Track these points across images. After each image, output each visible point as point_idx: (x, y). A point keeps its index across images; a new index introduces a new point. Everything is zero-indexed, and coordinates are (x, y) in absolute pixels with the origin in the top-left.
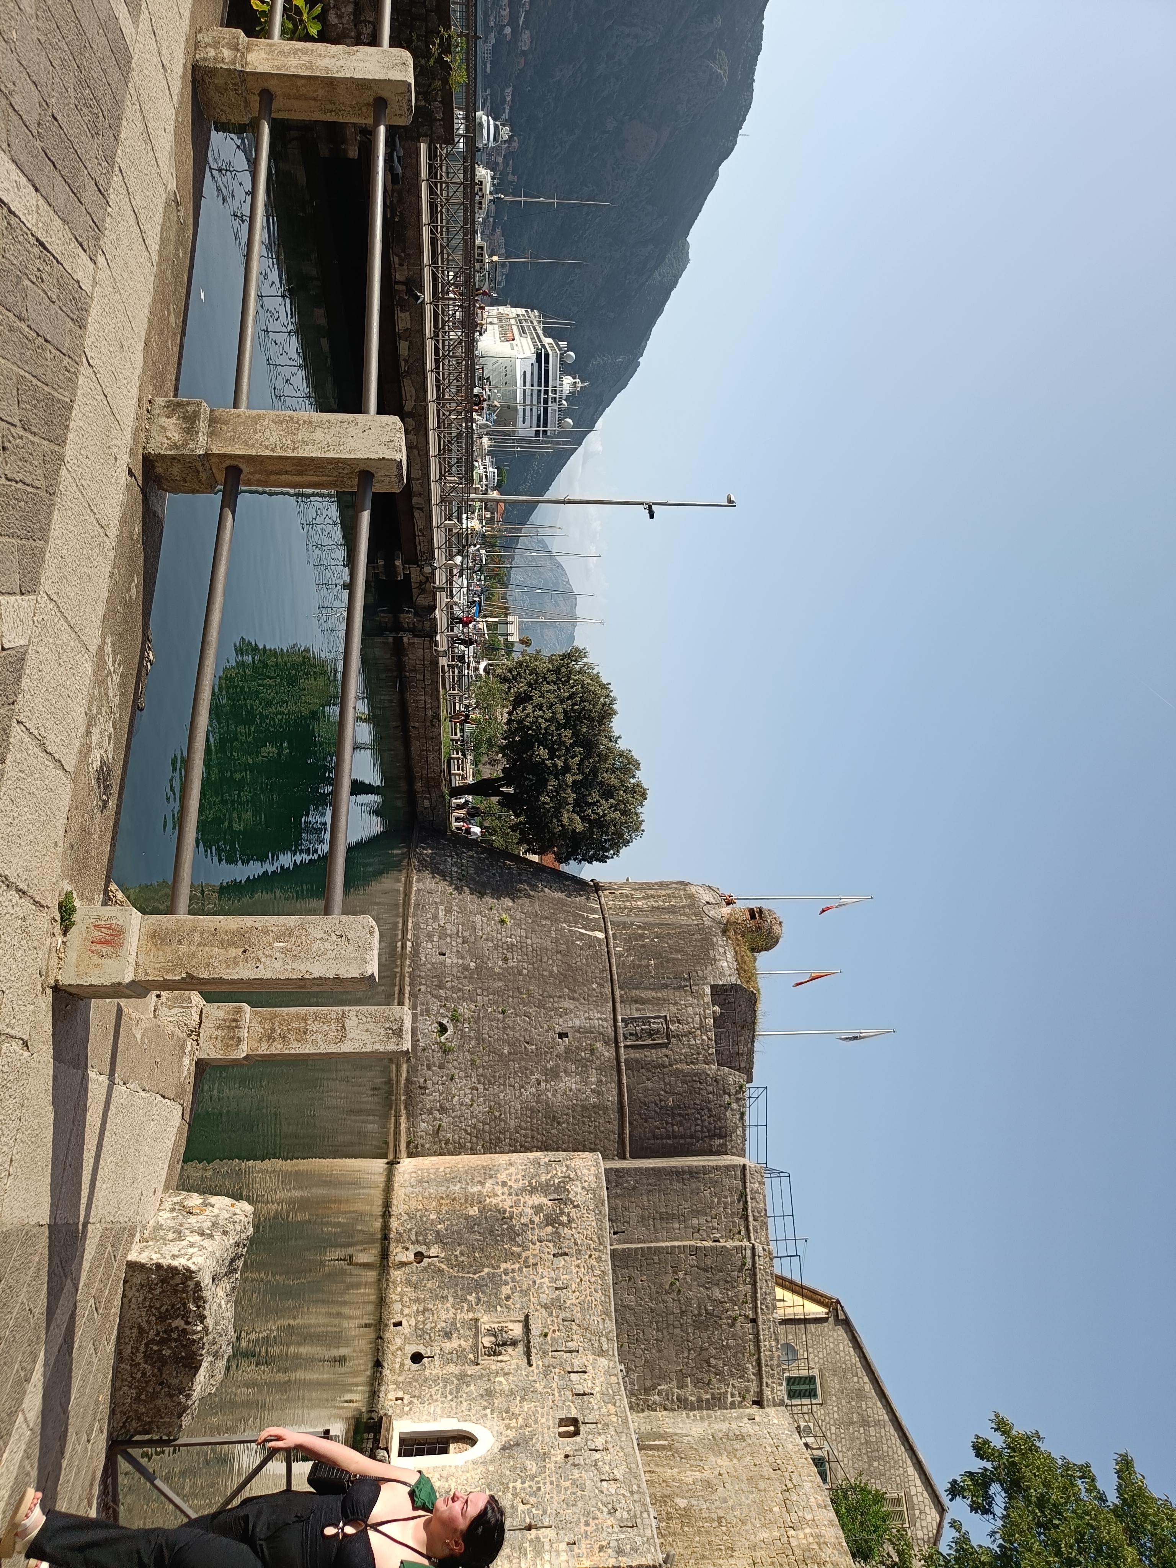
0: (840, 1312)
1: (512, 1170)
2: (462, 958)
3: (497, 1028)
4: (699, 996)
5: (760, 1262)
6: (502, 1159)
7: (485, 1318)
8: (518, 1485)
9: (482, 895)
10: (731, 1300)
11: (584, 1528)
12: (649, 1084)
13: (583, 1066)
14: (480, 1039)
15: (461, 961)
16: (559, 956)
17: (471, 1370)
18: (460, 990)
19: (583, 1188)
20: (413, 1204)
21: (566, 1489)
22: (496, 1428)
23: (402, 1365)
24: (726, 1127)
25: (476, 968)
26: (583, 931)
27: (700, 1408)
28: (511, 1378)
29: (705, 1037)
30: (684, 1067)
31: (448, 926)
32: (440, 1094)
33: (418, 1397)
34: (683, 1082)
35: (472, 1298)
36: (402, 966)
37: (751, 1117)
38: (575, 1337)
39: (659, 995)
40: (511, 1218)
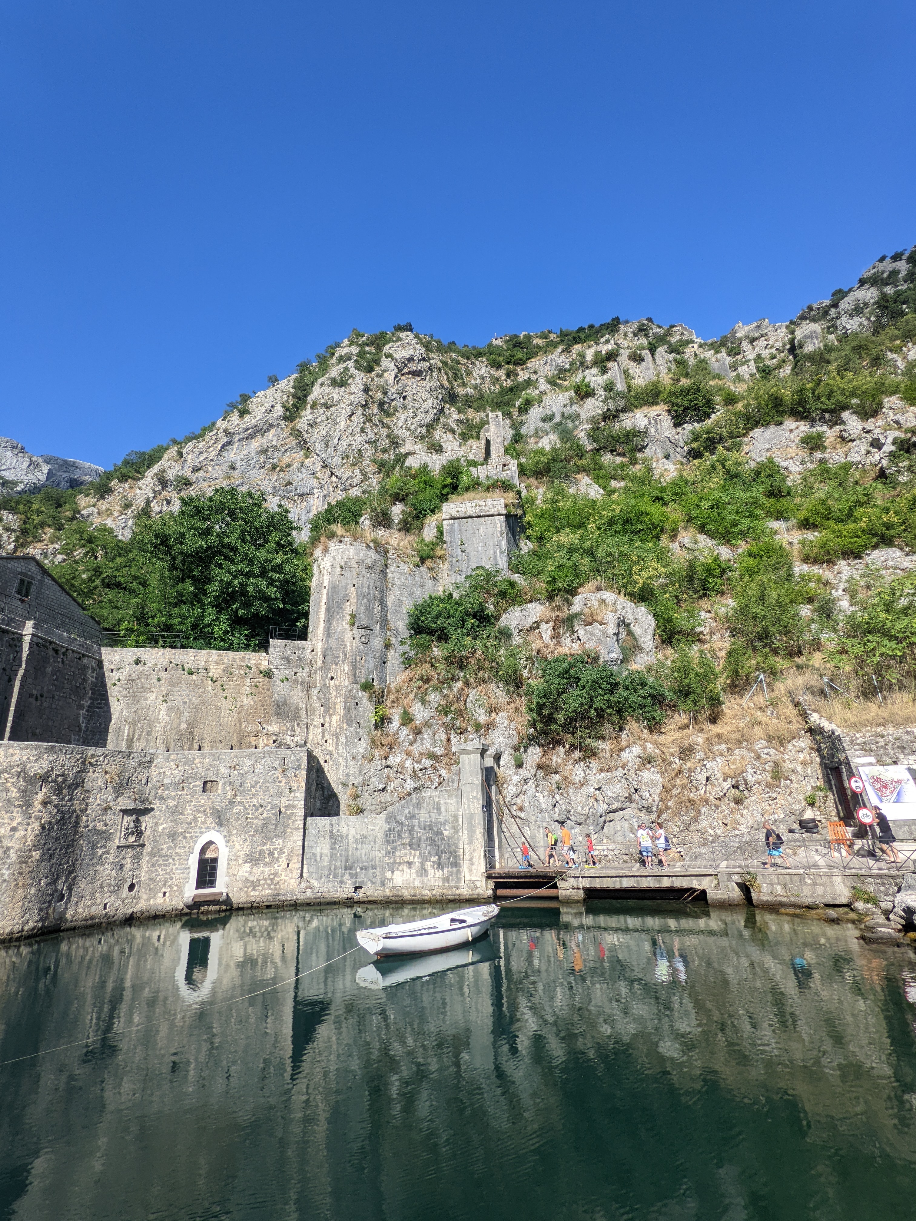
7: (117, 841)
8: (249, 816)
17: (149, 849)
20: (15, 911)
21: (256, 791)
22: (203, 830)
23: (134, 898)
33: (166, 882)
40: (49, 823)
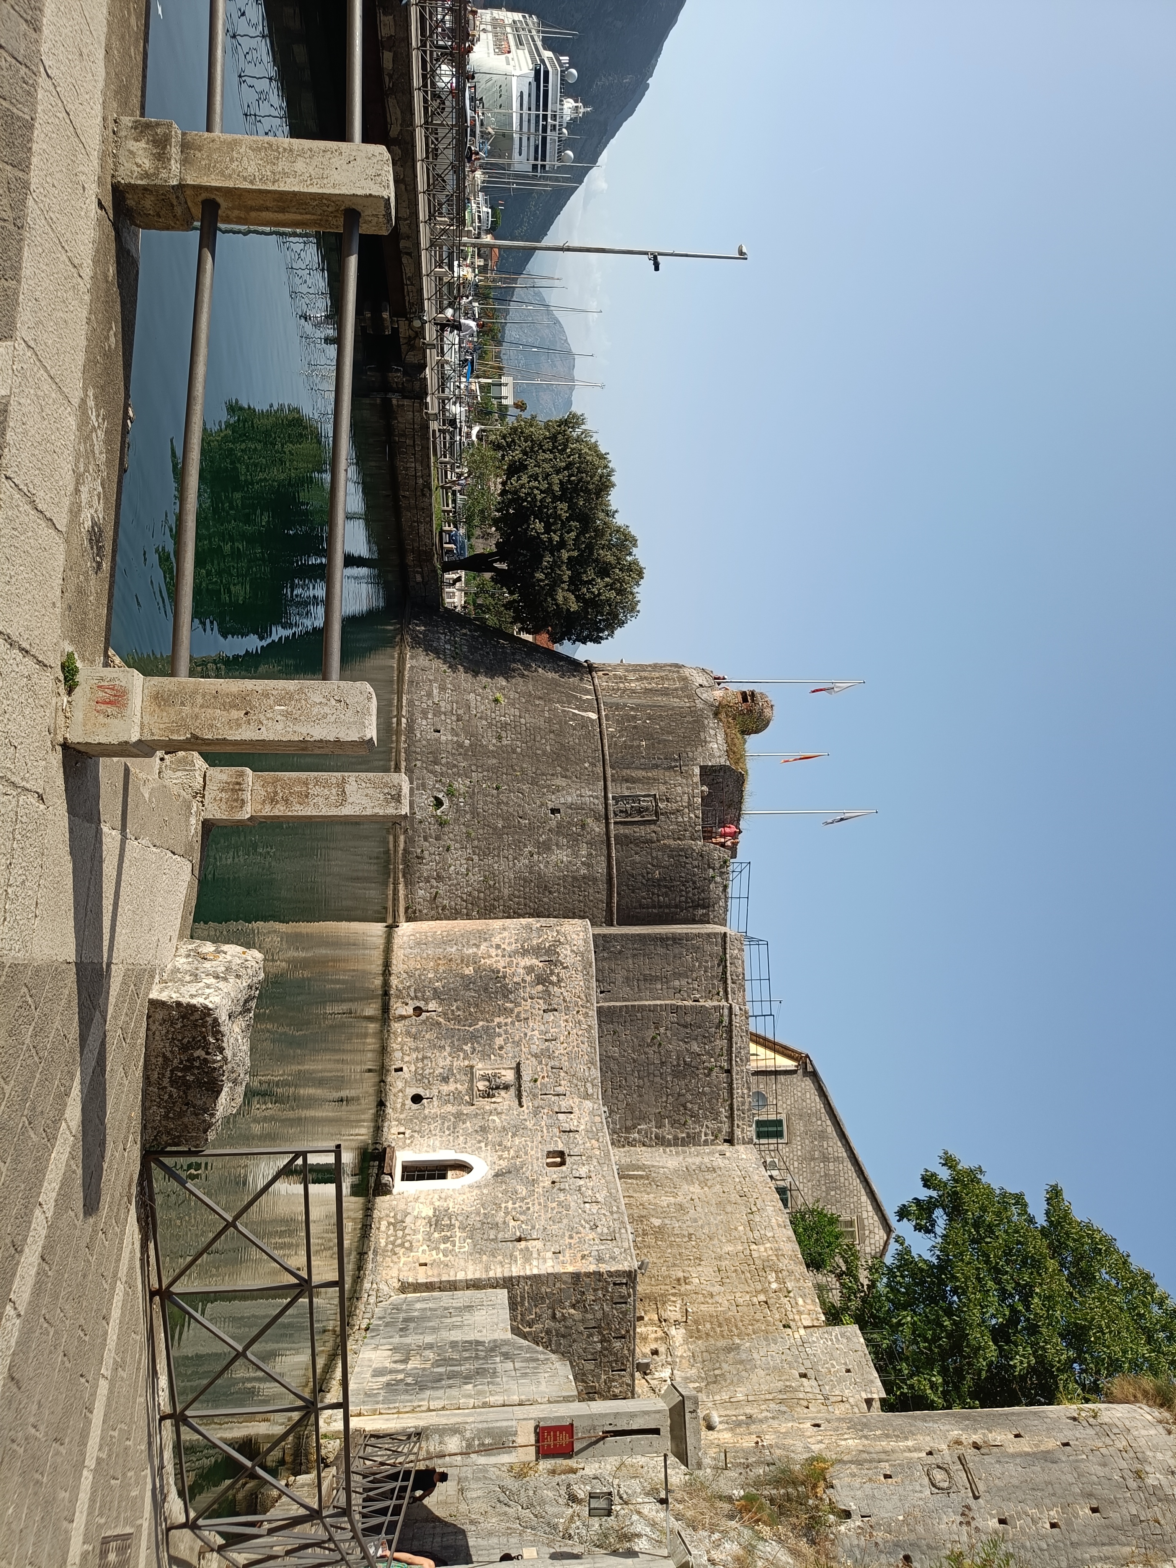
0: (809, 1065)
1: (506, 934)
2: (457, 735)
3: (492, 803)
4: (688, 776)
5: (736, 1021)
6: (497, 924)
7: (480, 1066)
8: (510, 1205)
9: (476, 674)
10: (708, 1053)
11: (568, 1241)
12: (637, 858)
13: (574, 840)
14: (474, 813)
15: (455, 739)
16: (552, 735)
17: (466, 1110)
18: (455, 766)
19: (572, 951)
20: (412, 964)
21: (553, 1209)
22: (490, 1159)
23: (403, 1104)
24: (709, 898)
25: (471, 745)
26: (576, 712)
27: (676, 1145)
28: (504, 1117)
29: (692, 815)
30: (671, 842)
31: (442, 704)
32: (437, 864)
33: (419, 1132)
34: (670, 857)
35: (468, 1048)
36: (398, 742)
37: (733, 890)
38: (562, 1082)
39: (650, 774)
40: (505, 977)
